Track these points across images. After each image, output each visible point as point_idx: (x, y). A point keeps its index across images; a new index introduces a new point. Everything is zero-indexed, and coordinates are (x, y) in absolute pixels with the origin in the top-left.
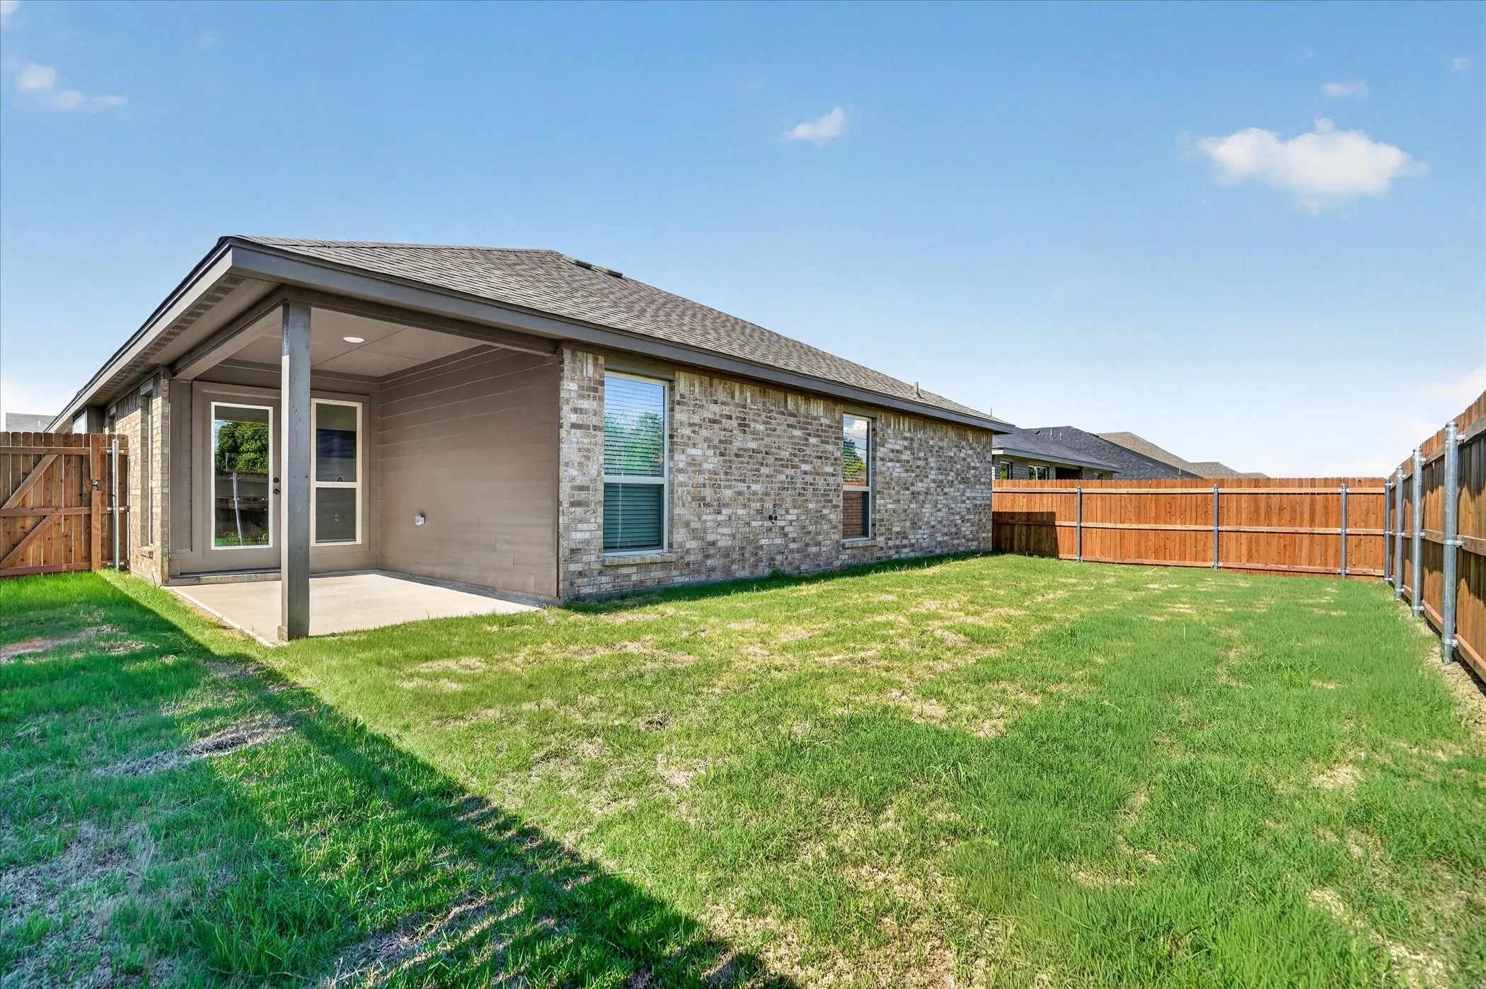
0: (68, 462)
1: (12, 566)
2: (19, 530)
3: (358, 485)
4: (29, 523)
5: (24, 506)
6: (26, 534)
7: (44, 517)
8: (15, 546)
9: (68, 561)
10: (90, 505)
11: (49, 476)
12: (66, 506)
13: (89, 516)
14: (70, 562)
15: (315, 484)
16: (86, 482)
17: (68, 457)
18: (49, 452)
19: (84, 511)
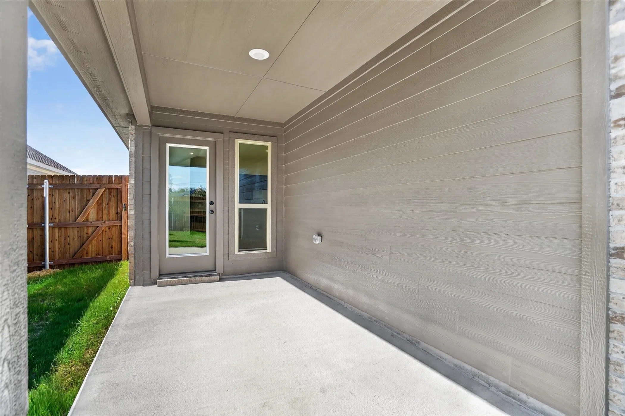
0: (110, 193)
1: (81, 257)
2: (85, 236)
3: (268, 206)
4: (91, 230)
5: (87, 220)
6: (89, 237)
7: (98, 227)
8: (83, 244)
9: (110, 254)
10: (122, 220)
11: (100, 203)
12: (109, 220)
13: (121, 226)
14: (112, 254)
15: (238, 206)
16: (120, 205)
17: (110, 190)
18: (101, 187)
19: (117, 223)
